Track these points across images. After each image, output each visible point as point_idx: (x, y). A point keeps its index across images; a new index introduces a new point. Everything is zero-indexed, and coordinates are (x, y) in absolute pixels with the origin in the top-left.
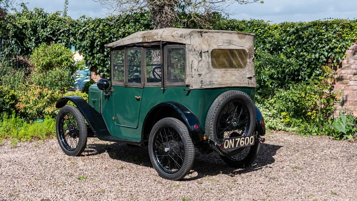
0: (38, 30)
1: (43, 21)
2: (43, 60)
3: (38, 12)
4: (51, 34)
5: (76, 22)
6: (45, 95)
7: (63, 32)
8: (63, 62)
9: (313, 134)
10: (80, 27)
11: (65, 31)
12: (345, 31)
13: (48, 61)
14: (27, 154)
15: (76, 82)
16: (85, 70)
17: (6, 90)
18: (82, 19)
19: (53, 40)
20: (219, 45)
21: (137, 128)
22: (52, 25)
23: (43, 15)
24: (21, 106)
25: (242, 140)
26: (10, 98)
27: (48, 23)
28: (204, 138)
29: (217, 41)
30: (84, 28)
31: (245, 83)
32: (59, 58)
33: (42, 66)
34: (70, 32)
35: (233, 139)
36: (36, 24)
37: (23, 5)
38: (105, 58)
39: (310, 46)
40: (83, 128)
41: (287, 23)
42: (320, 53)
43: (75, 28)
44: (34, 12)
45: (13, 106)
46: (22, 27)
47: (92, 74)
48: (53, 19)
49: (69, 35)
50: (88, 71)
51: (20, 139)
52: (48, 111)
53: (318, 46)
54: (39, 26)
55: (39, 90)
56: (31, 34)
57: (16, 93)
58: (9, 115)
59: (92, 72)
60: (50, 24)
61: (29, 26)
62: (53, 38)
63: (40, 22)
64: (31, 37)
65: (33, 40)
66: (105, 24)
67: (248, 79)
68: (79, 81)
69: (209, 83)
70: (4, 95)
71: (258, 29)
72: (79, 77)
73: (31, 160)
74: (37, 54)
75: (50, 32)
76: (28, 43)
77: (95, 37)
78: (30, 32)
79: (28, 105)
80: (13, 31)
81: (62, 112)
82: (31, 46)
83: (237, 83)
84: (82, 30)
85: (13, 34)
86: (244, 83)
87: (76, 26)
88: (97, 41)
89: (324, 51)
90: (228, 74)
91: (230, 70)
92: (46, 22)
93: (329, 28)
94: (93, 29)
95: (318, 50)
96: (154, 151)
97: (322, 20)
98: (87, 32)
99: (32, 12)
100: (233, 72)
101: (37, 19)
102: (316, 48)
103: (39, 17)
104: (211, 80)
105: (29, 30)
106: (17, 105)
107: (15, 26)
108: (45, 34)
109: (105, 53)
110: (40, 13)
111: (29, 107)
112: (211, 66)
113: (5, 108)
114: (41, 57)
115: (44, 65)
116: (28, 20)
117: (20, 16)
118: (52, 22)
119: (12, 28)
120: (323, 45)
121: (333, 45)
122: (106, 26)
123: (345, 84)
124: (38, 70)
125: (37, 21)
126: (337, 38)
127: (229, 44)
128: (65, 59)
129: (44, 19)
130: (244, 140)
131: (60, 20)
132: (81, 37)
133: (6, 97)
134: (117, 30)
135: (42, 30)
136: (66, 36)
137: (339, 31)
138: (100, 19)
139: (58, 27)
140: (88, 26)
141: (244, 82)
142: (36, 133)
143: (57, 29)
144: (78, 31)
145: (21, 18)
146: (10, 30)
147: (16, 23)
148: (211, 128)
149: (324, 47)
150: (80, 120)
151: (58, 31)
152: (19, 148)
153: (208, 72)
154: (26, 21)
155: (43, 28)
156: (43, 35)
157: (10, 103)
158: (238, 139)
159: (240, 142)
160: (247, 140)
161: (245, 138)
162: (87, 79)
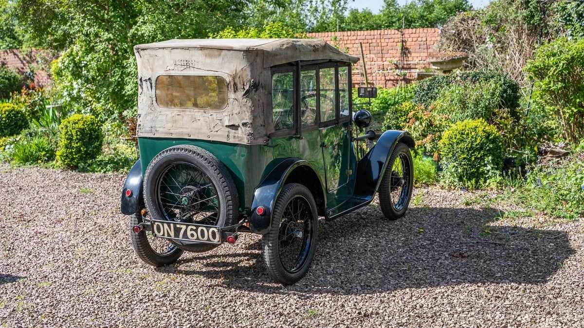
20: (168, 69)
29: (164, 62)
31: (221, 136)
35: (172, 225)
67: (228, 129)
69: (150, 129)
83: (202, 134)
86: (218, 136)
90: (186, 118)
91: (190, 111)
100: (196, 114)
104: (153, 125)
112: (154, 102)
127: (186, 67)
141: (219, 133)
153: (151, 111)
158: (182, 226)
159: (186, 231)
160: (202, 232)
161: (197, 227)
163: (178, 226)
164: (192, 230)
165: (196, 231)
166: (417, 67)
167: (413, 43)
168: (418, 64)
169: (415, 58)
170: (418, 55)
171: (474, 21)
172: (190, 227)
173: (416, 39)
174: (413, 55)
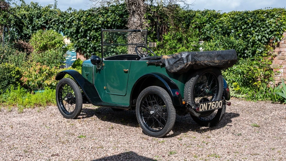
0: (34, 20)
1: (38, 13)
2: (40, 43)
3: (34, 5)
4: (44, 23)
5: (65, 13)
6: (45, 70)
7: (54, 21)
8: (56, 45)
9: (259, 100)
10: (68, 17)
11: (55, 20)
12: (282, 17)
13: (45, 44)
14: (32, 118)
16: (72, 51)
17: (12, 67)
18: (69, 11)
19: (46, 28)
21: (125, 95)
22: (46, 16)
23: (38, 8)
24: (25, 79)
25: (213, 104)
26: (16, 73)
27: (42, 14)
28: (184, 102)
30: (71, 18)
32: (53, 41)
33: (39, 48)
34: (60, 21)
35: (207, 103)
36: (33, 15)
38: (88, 42)
39: (254, 30)
40: (79, 96)
41: (234, 12)
42: (262, 35)
43: (64, 18)
44: (30, 6)
45: (18, 79)
46: (21, 18)
47: (77, 54)
48: (46, 11)
49: (59, 24)
50: (74, 52)
51: (25, 106)
52: (47, 83)
53: (261, 29)
54: (35, 16)
55: (39, 67)
56: (28, 23)
57: (20, 69)
58: (15, 86)
59: (77, 53)
60: (43, 15)
61: (27, 17)
62: (46, 26)
63: (35, 13)
64: (28, 25)
65: (30, 28)
66: (87, 15)
70: (11, 71)
71: (211, 17)
73: (37, 123)
74: (36, 38)
75: (43, 22)
76: (26, 30)
77: (80, 25)
78: (27, 21)
79: (31, 79)
80: (14, 21)
81: (61, 83)
82: (29, 32)
84: (70, 19)
85: (14, 23)
87: (64, 17)
88: (82, 28)
89: (265, 33)
92: (40, 13)
93: (269, 15)
94: (78, 18)
95: (261, 33)
96: (141, 113)
97: (264, 9)
98: (74, 21)
99: (29, 6)
101: (33, 11)
102: (258, 31)
103: (35, 10)
105: (27, 20)
106: (22, 79)
107: (15, 17)
108: (40, 23)
109: (88, 38)
110: (35, 6)
111: (31, 80)
113: (12, 81)
114: (39, 40)
115: (41, 47)
116: (26, 12)
117: (20, 9)
118: (46, 14)
119: (13, 18)
120: (265, 29)
121: (273, 28)
122: (88, 16)
123: (282, 60)
124: (36, 51)
125: (33, 13)
126: (277, 23)
128: (58, 42)
129: (39, 11)
130: (214, 104)
131: (51, 12)
132: (69, 25)
133: (13, 72)
134: (97, 19)
135: (37, 20)
136: (56, 24)
137: (278, 18)
138: (83, 10)
139: (51, 17)
140: (74, 16)
142: (38, 101)
143: (49, 19)
144: (66, 20)
145: (20, 10)
146: (11, 20)
147: (16, 14)
148: (189, 94)
149: (266, 30)
150: (77, 90)
151: (50, 21)
152: (25, 113)
154: (24, 13)
155: (37, 18)
156: (38, 24)
157: (16, 77)
159: (211, 105)
160: (217, 104)
161: (215, 102)
162: (74, 58)
163: (209, 103)
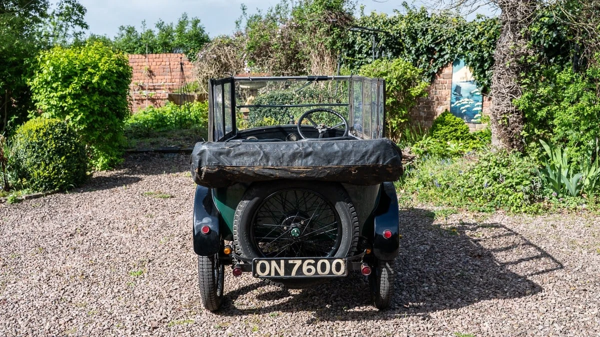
4: (432, 43)
5: (467, 24)
10: (469, 31)
11: (449, 38)
15: (464, 111)
16: (476, 94)
19: (436, 51)
22: (433, 30)
30: (472, 33)
35: (282, 262)
36: (415, 29)
37: (405, 5)
43: (463, 34)
50: (479, 95)
56: (409, 43)
59: (484, 97)
65: (413, 52)
68: (467, 109)
72: (468, 104)
75: (430, 41)
78: (408, 40)
84: (470, 36)
94: (483, 33)
105: (408, 38)
108: (424, 43)
136: (451, 45)
148: (236, 236)
155: (424, 34)
158: (296, 262)
159: (301, 267)
160: (323, 265)
161: (317, 261)
162: (478, 106)
163: (291, 262)
164: (309, 264)
165: (315, 265)
166: (161, 88)
167: (157, 67)
168: (163, 86)
169: (160, 81)
170: (162, 77)
171: (229, 47)
172: (307, 262)
173: (160, 63)
174: (157, 77)
